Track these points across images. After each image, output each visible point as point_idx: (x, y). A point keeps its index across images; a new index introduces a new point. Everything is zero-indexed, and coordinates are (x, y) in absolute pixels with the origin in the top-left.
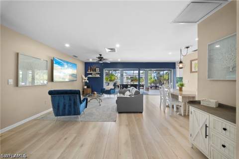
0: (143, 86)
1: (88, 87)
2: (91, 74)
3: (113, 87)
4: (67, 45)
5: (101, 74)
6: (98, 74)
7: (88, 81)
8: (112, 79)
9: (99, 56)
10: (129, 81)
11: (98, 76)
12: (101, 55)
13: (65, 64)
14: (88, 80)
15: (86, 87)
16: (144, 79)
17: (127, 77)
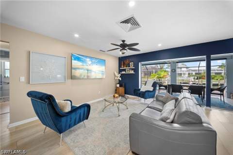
1: (120, 86)
2: (124, 70)
3: (151, 89)
4: (77, 36)
5: (136, 70)
6: (132, 69)
7: (120, 79)
8: (162, 76)
9: (122, 43)
10: (192, 79)
11: (132, 72)
12: (123, 41)
13: (88, 60)
14: (120, 77)
15: (118, 85)
16: (225, 76)
17: (189, 74)
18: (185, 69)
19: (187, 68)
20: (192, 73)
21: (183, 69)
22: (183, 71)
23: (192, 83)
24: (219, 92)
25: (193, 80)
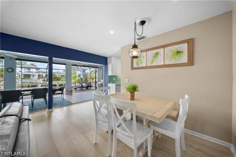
0: (61, 89)
17: (39, 76)
18: (34, 70)
19: (37, 69)
20: (42, 75)
21: (32, 70)
22: (32, 72)
23: (40, 85)
24: (60, 92)
25: (42, 82)
